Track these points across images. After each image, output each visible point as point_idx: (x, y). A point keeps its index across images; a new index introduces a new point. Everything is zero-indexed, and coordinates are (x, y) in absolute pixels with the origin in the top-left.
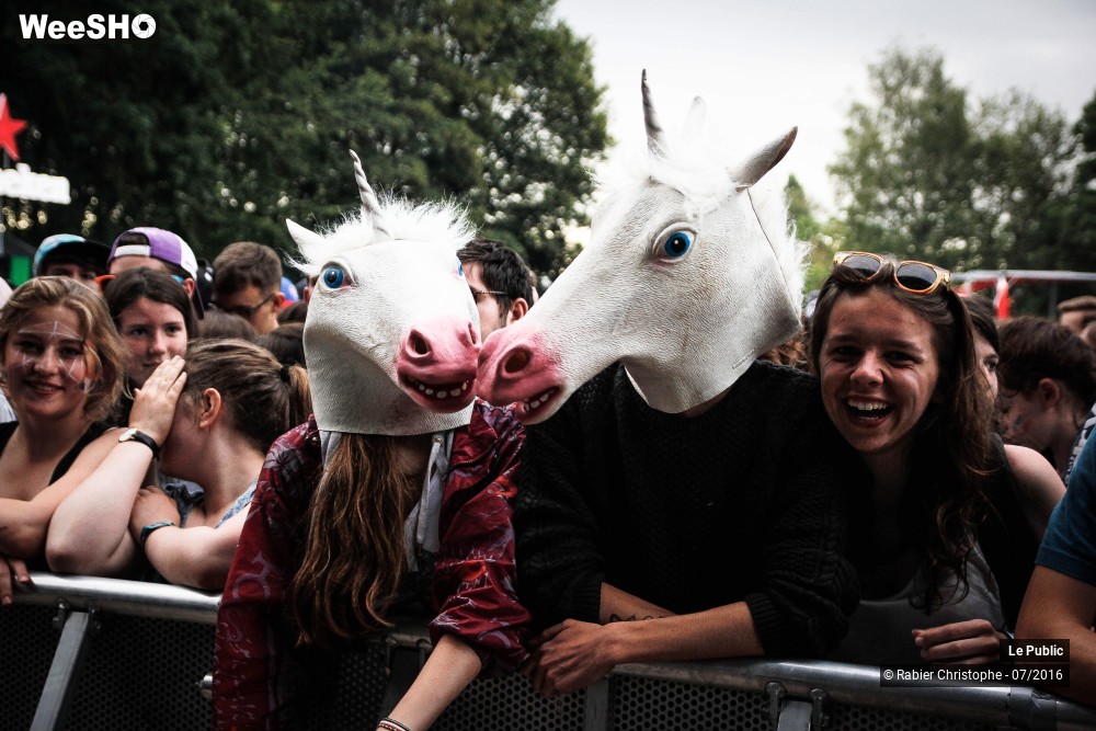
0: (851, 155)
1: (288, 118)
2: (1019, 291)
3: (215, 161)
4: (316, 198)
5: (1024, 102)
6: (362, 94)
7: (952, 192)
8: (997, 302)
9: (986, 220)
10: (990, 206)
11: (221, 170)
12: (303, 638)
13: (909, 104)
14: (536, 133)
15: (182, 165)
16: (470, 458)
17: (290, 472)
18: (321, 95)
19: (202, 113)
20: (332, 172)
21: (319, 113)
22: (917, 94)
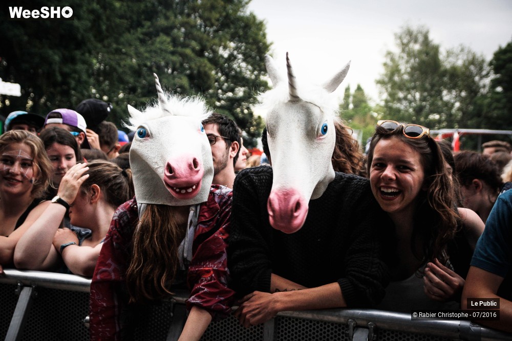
0: (386, 75)
1: (124, 57)
2: (464, 139)
3: (89, 76)
4: (136, 94)
5: (466, 51)
6: (158, 46)
7: (433, 93)
8: (453, 144)
9: (449, 105)
10: (451, 99)
11: (92, 80)
12: (132, 300)
13: (413, 51)
14: (239, 64)
15: (74, 78)
16: (207, 218)
17: (124, 221)
18: (139, 46)
19: (83, 54)
20: (144, 82)
21: (138, 55)
22: (417, 47)
